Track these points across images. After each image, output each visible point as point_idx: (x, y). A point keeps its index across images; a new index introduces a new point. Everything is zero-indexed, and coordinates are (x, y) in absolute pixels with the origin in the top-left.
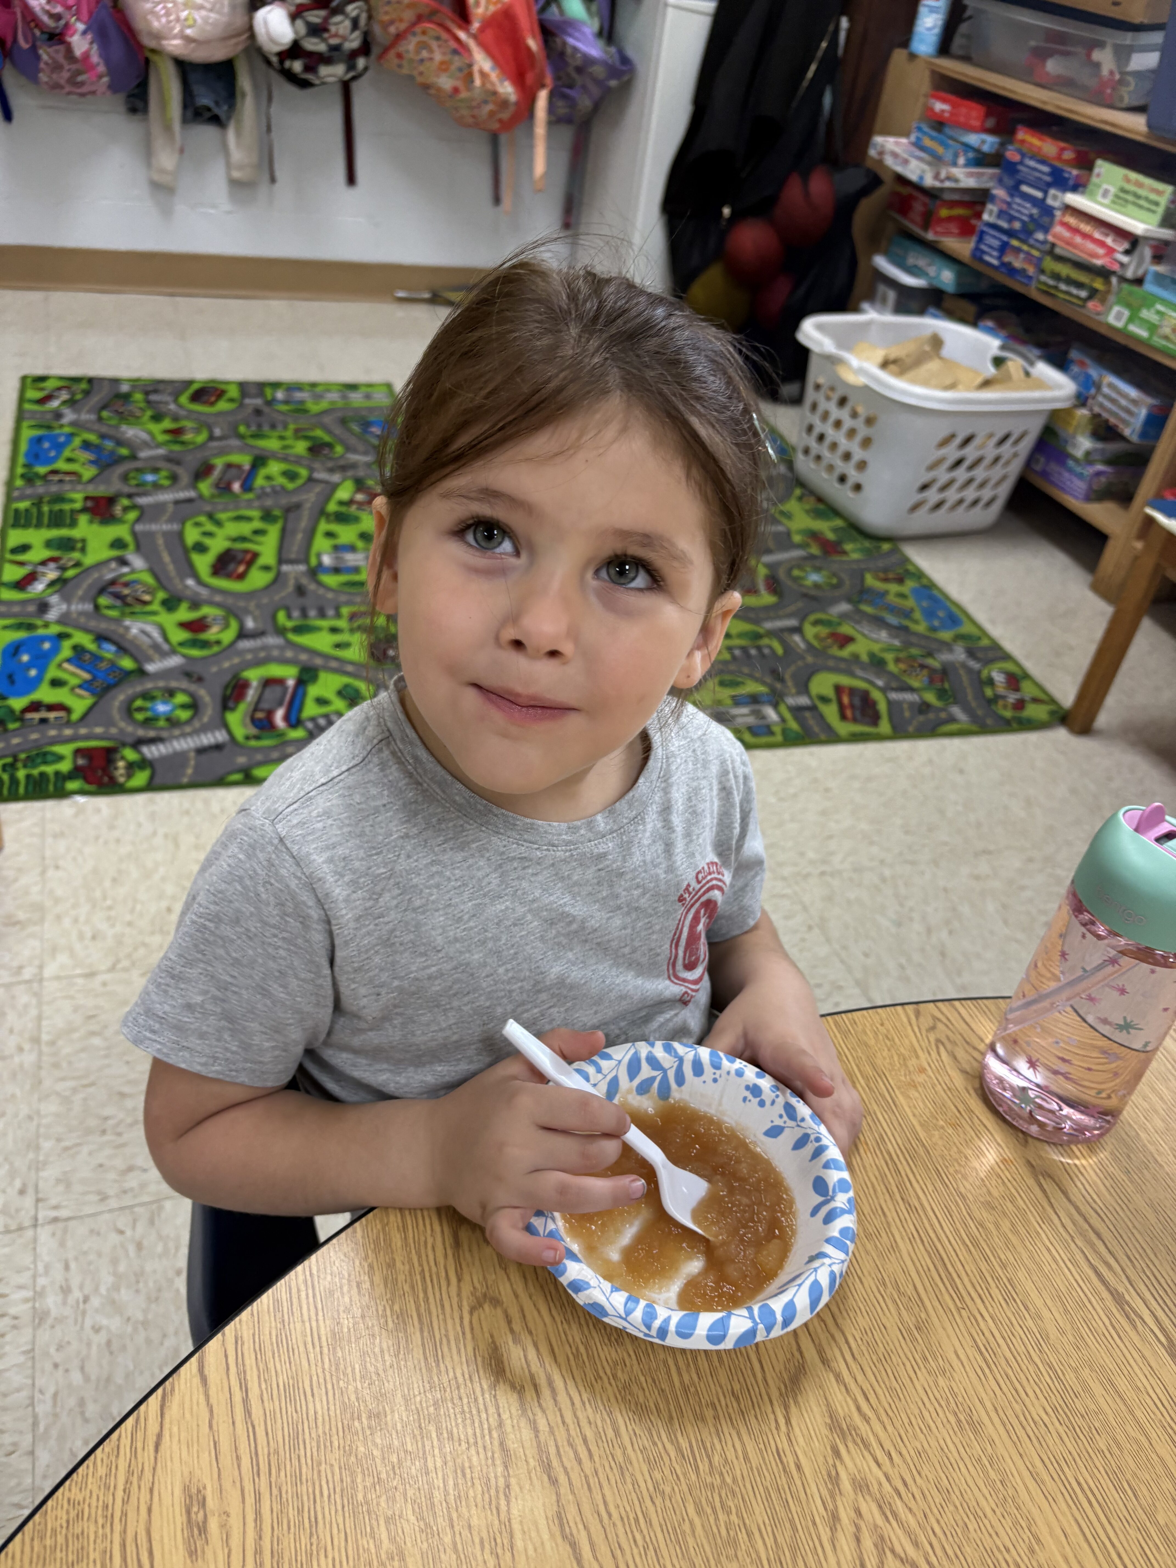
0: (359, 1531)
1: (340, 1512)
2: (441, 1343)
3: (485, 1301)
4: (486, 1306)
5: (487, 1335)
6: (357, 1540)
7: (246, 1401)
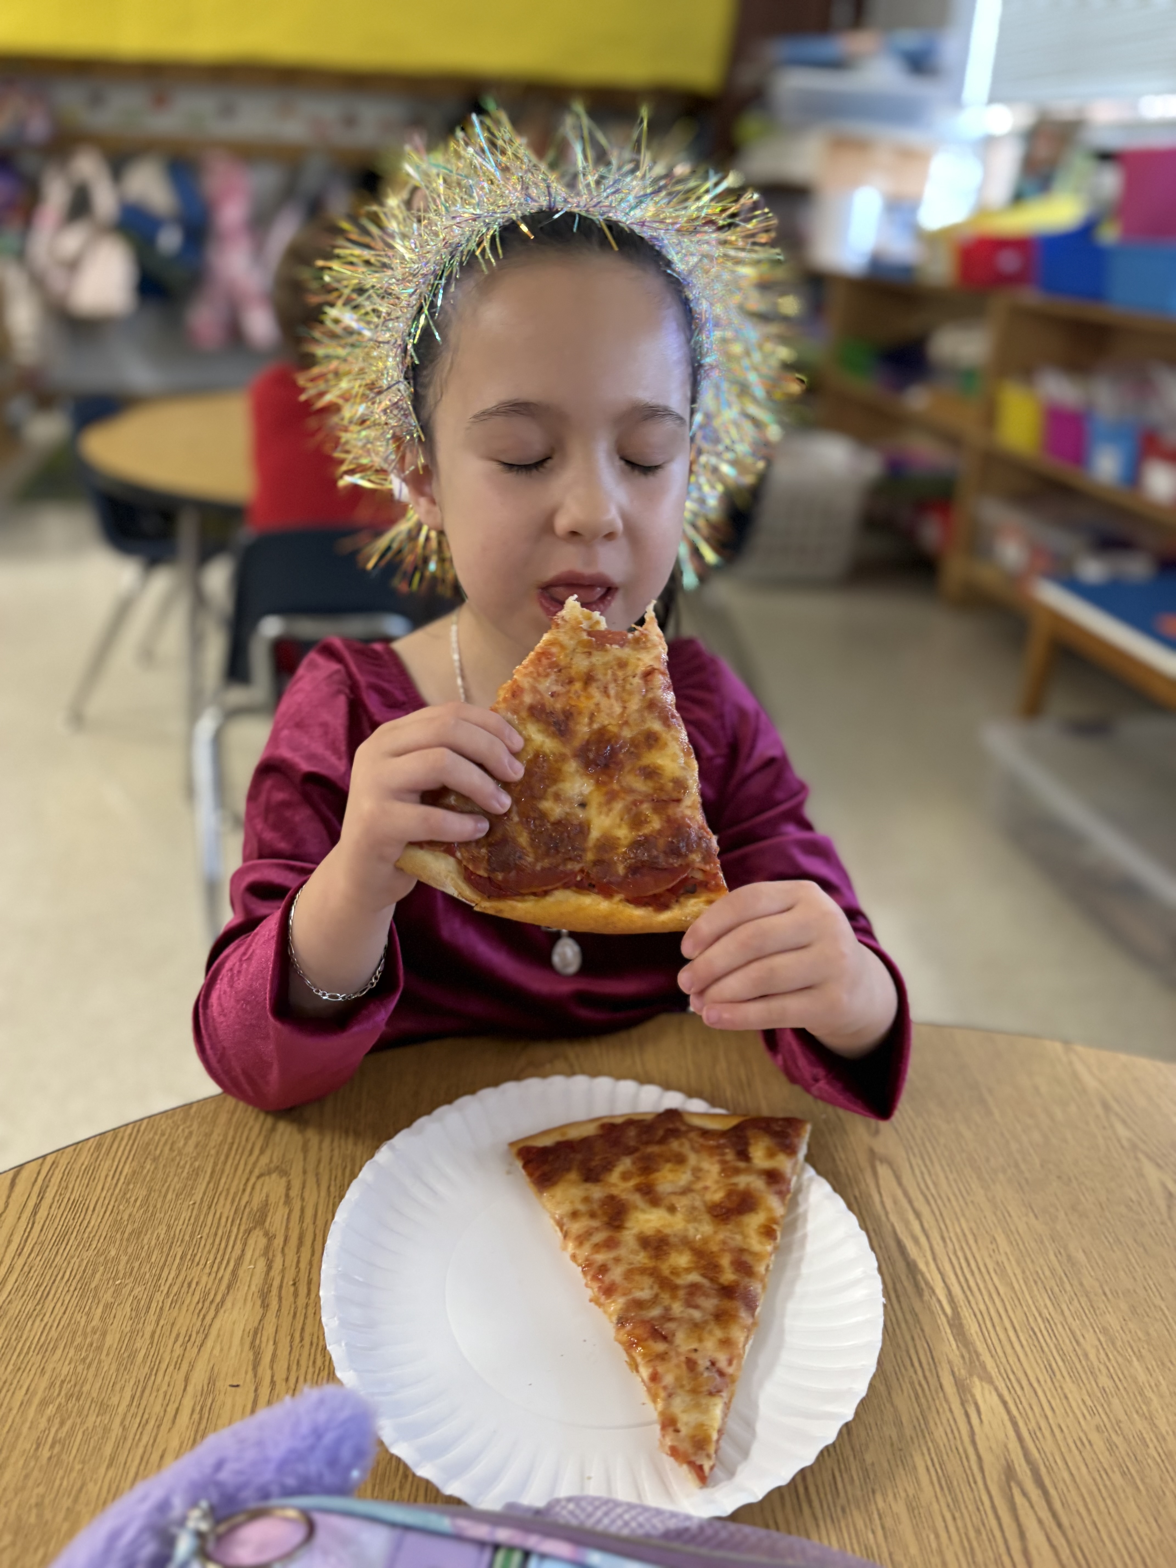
0: (78, 1308)
1: (71, 1292)
2: (220, 1194)
3: (274, 1171)
4: (274, 1176)
5: (264, 1195)
6: (73, 1314)
7: (37, 1206)
